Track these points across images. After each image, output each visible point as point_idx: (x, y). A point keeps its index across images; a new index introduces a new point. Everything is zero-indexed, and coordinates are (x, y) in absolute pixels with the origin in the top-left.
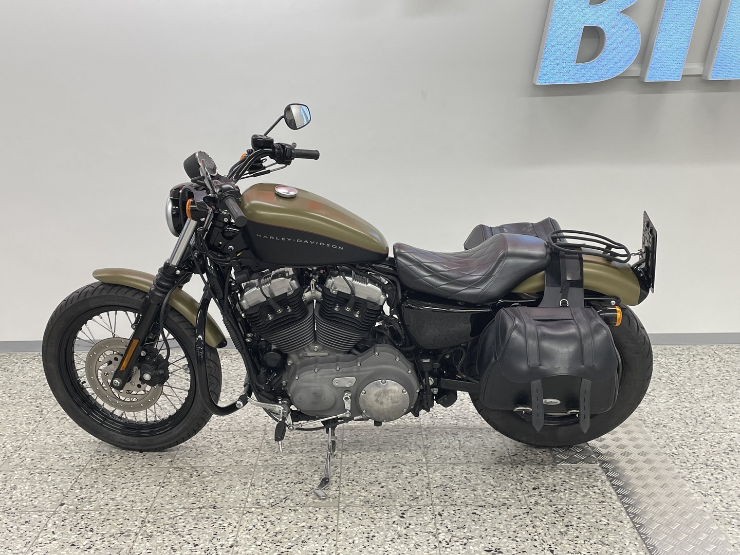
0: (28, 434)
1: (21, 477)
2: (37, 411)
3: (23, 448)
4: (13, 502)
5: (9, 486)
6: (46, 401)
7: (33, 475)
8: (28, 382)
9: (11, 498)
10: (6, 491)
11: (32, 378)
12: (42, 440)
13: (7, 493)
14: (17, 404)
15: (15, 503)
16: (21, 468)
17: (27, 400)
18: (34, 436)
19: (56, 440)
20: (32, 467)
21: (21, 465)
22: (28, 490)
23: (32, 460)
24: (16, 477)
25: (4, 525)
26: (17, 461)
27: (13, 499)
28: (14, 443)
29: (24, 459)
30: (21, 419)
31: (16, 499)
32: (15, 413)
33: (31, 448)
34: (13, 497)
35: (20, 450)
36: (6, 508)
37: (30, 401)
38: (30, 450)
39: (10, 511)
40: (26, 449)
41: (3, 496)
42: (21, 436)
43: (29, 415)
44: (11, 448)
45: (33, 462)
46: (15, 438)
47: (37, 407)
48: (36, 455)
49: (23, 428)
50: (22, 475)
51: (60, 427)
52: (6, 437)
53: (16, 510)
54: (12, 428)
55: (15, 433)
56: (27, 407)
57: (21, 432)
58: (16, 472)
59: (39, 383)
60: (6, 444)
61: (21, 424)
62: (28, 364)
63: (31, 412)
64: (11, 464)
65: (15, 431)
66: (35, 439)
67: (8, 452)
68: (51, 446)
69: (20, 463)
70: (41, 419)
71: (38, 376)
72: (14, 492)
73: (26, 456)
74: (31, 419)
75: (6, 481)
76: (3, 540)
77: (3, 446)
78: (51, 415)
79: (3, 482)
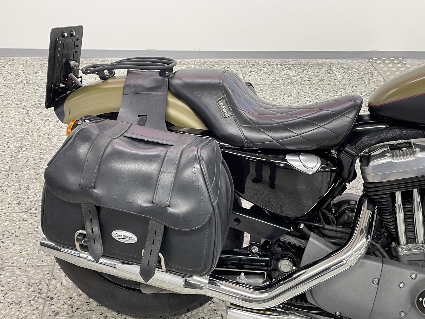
0: (23, 135)
1: (30, 177)
2: (24, 113)
3: (24, 149)
4: (31, 202)
5: (24, 186)
6: (29, 103)
7: (39, 175)
8: (9, 85)
9: (28, 198)
10: (22, 190)
11: (11, 81)
12: (36, 141)
13: (23, 193)
14: (7, 106)
15: (33, 203)
16: (28, 169)
17: (13, 102)
18: (29, 137)
19: (47, 141)
20: (36, 167)
21: (27, 165)
22: (39, 190)
23: (35, 160)
24: (26, 177)
25: (30, 226)
26: (23, 161)
27: (30, 199)
28: (15, 144)
29: (27, 159)
30: (14, 120)
31: (32, 199)
32: (8, 115)
33: (30, 149)
34: (30, 197)
35: (22, 150)
36: (27, 208)
37: (16, 103)
38: (30, 150)
39: (31, 211)
40: (26, 149)
41: (21, 196)
42: (19, 137)
43: (19, 116)
44: (14, 148)
45: (36, 162)
46: (14, 138)
47: (24, 109)
48: (36, 155)
49: (18, 128)
50: (30, 175)
51: (47, 129)
52: (7, 137)
53: (36, 210)
54: (9, 129)
55: (13, 134)
56: (16, 109)
57: (17, 133)
58: (25, 172)
59: (18, 86)
60: (9, 144)
61: (16, 125)
62: (5, 68)
63: (20, 113)
64: (18, 164)
65: (12, 132)
66: (30, 140)
67: (13, 153)
68: (45, 147)
69: (26, 163)
70: (29, 120)
71: (15, 80)
72: (29, 192)
73: (28, 156)
74: (22, 120)
75: (19, 181)
76: (34, 241)
77: (7, 146)
78: (37, 117)
79: (17, 182)
